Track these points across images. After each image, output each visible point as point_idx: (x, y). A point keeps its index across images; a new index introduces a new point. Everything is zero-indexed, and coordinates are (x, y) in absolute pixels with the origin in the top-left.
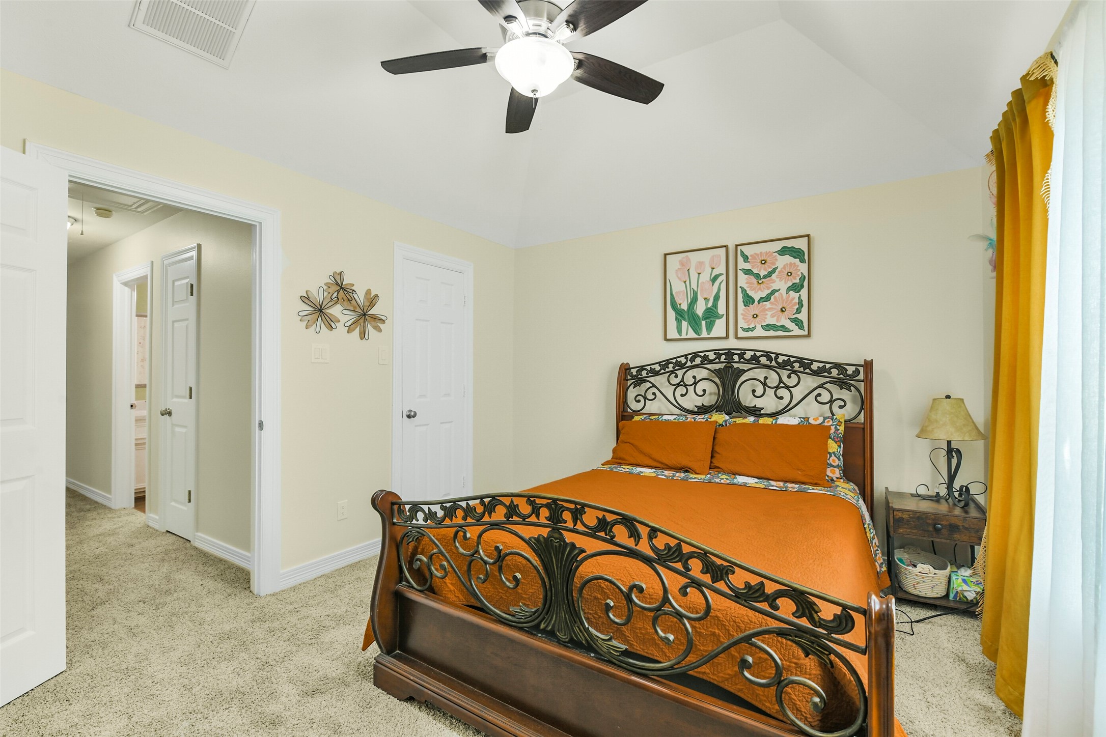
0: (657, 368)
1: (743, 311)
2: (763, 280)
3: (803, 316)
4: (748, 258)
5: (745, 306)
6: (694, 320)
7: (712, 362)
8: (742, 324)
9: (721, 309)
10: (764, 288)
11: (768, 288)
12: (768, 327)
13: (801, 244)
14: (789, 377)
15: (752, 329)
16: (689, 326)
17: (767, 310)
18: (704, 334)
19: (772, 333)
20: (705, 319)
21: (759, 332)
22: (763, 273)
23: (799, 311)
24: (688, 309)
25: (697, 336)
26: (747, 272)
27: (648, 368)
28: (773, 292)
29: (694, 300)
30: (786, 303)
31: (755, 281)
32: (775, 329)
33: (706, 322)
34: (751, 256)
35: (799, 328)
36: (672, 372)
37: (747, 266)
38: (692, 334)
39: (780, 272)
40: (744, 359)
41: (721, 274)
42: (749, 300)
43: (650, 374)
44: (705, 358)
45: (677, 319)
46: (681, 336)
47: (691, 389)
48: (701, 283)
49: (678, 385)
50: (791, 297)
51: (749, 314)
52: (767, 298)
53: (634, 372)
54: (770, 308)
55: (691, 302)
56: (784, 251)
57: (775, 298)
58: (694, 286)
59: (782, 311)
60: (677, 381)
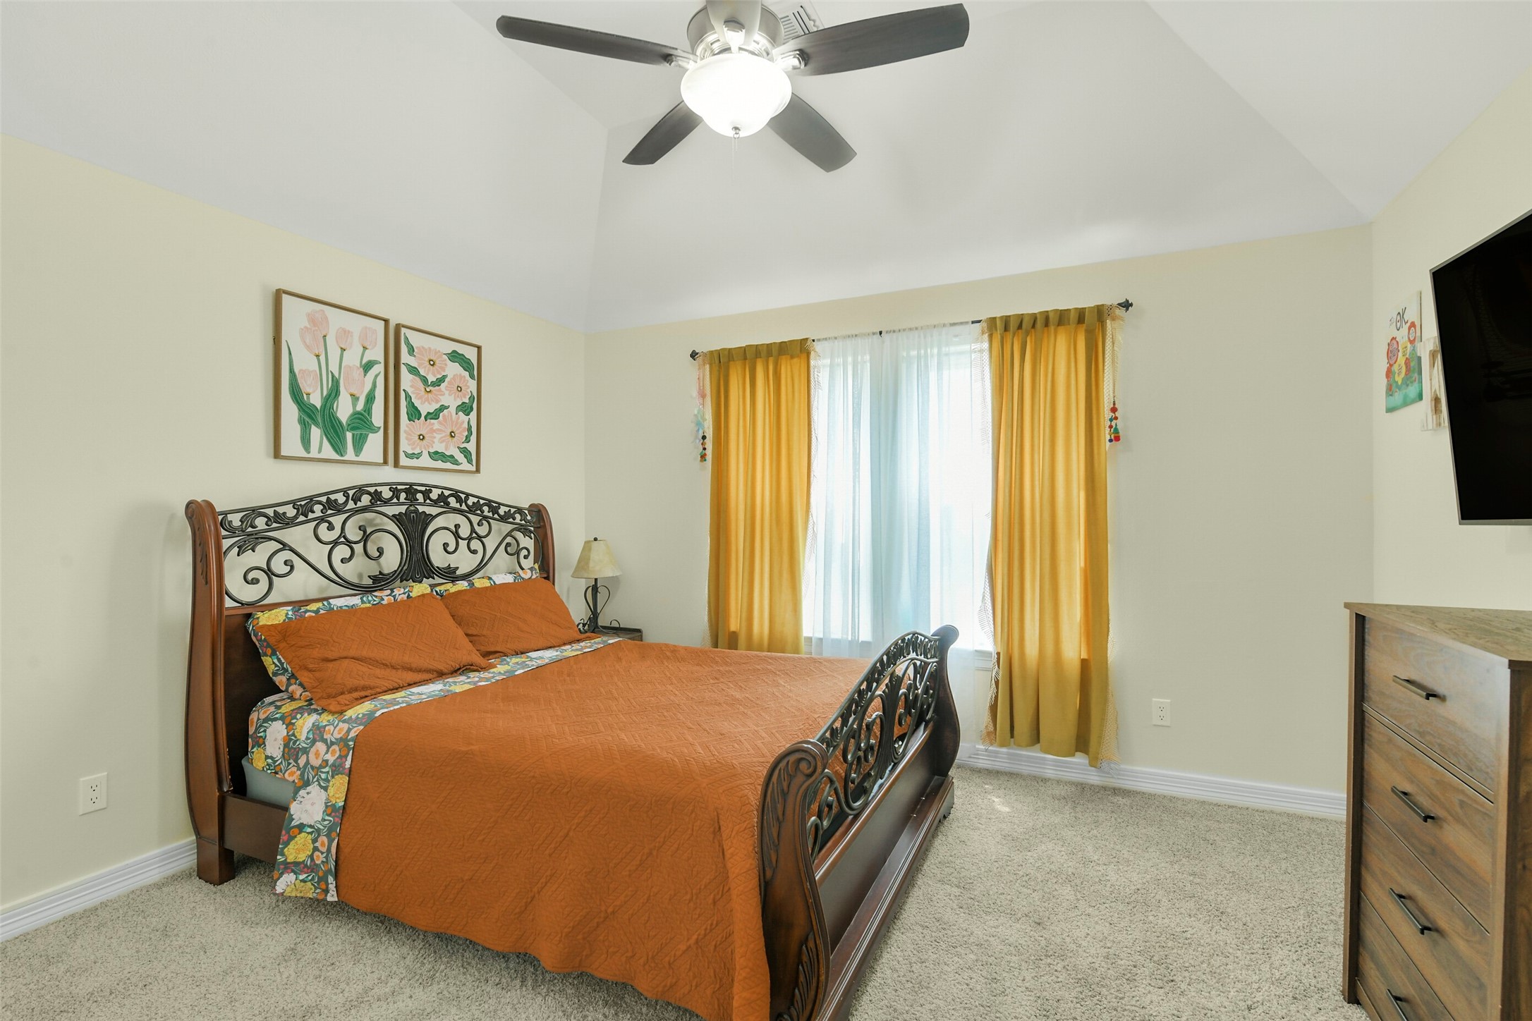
0: (291, 512)
1: (407, 426)
2: (431, 388)
3: (471, 447)
4: (414, 351)
5: (410, 420)
6: (333, 427)
7: (387, 502)
8: (404, 446)
9: (377, 418)
10: (432, 400)
11: (437, 401)
12: (436, 456)
13: (471, 354)
14: (480, 524)
15: (418, 456)
16: (324, 438)
17: (434, 431)
18: (350, 454)
19: (439, 464)
20: (353, 429)
21: (426, 461)
22: (431, 379)
23: (467, 440)
24: (324, 406)
25: (338, 457)
26: (413, 370)
27: (270, 512)
28: (443, 408)
29: (334, 392)
30: (456, 425)
31: (421, 386)
32: (444, 459)
33: (353, 435)
34: (417, 348)
35: (468, 462)
36: (322, 520)
37: (412, 361)
38: (328, 452)
39: (450, 383)
40: (431, 500)
41: (375, 362)
42: (414, 413)
43: (275, 525)
44: (376, 497)
45: (302, 422)
46: (309, 453)
47: (359, 548)
48: (345, 367)
49: (335, 543)
50: (461, 419)
51: (414, 433)
52: (434, 415)
53: (235, 520)
54: (438, 430)
55: (329, 395)
56: (455, 357)
57: (444, 416)
58: (334, 368)
59: (452, 436)
60: (334, 535)
